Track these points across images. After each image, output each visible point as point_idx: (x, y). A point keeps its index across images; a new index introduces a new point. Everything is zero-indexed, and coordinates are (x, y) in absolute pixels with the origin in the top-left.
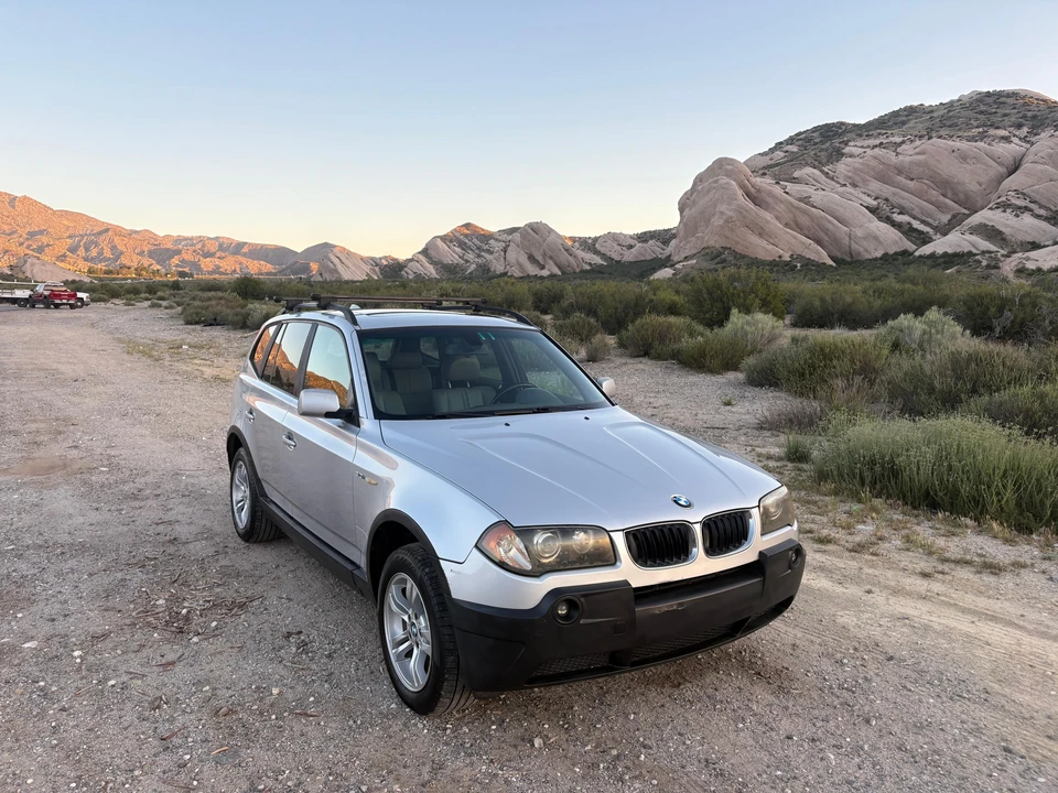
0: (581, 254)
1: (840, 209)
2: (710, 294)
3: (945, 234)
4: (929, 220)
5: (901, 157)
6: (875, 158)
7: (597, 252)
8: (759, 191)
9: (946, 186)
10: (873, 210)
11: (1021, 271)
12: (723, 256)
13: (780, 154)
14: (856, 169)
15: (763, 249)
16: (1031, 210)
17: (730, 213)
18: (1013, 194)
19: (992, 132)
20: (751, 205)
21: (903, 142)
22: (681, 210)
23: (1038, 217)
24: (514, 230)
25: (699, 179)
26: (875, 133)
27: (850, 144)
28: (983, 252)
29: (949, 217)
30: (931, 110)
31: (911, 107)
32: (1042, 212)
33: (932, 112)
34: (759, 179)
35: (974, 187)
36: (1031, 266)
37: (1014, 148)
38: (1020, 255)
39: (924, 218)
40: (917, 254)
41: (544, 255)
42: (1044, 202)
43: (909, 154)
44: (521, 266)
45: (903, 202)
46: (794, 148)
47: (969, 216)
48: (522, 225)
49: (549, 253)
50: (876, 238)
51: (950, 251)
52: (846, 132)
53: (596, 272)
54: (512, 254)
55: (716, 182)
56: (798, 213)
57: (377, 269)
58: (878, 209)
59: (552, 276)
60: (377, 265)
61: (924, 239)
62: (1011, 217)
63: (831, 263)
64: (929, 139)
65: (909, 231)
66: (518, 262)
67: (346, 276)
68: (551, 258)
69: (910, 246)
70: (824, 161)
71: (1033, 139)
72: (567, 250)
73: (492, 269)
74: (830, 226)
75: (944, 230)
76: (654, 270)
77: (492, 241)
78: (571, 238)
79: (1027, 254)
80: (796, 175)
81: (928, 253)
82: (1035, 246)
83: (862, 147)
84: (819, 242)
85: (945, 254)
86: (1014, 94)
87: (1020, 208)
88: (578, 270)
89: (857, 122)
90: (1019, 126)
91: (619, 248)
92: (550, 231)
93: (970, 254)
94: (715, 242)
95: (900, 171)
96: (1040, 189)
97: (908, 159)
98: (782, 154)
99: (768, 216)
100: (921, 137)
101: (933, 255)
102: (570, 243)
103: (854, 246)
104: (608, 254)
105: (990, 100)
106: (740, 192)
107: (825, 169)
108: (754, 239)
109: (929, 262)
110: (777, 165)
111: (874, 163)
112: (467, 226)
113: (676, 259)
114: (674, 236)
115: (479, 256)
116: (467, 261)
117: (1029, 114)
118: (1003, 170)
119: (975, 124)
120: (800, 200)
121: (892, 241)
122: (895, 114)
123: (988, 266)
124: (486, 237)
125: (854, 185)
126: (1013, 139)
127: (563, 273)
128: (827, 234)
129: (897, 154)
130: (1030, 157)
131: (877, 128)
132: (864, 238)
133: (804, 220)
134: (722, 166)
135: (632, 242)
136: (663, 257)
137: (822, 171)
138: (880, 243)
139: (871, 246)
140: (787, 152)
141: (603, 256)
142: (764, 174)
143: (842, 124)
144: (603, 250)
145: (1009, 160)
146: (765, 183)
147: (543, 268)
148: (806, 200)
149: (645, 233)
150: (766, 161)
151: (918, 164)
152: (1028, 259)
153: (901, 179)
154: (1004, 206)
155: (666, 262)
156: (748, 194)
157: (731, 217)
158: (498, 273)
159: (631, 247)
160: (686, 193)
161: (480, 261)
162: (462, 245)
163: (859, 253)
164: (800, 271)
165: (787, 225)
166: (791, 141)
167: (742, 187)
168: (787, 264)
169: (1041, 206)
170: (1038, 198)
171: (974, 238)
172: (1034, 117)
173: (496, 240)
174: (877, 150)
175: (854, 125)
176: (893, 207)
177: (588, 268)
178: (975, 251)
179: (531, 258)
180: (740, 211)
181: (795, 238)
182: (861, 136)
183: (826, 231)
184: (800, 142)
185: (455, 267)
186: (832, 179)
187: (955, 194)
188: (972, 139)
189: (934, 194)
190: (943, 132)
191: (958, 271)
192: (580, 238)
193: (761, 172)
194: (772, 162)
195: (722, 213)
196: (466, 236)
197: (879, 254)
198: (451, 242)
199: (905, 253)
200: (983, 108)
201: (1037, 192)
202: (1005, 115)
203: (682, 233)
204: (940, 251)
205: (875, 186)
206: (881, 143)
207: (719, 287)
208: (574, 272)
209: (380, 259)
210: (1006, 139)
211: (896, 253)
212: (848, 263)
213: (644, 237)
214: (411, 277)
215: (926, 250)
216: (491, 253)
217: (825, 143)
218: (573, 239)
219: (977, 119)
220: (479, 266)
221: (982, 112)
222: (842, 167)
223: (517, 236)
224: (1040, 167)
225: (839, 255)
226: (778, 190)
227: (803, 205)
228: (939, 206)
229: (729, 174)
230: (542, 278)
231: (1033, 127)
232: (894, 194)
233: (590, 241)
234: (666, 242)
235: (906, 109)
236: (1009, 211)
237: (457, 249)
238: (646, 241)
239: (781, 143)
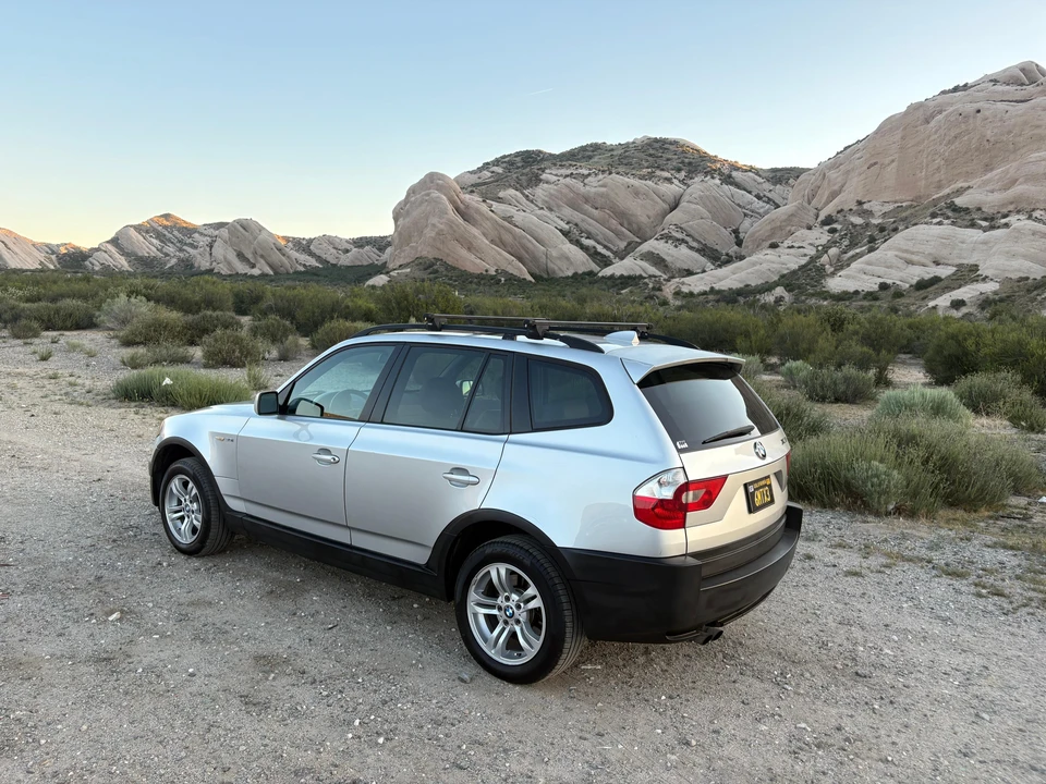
0: (295, 254)
1: (540, 231)
2: (398, 304)
3: (622, 259)
4: (609, 245)
5: (588, 188)
6: (567, 186)
7: (311, 254)
8: (467, 207)
9: (623, 216)
10: (566, 234)
11: (677, 294)
12: (435, 267)
13: (487, 174)
14: (552, 195)
15: (472, 263)
16: (687, 243)
17: (442, 227)
18: (674, 227)
19: (658, 173)
20: (461, 221)
21: (589, 175)
22: (396, 219)
23: (691, 248)
24: (221, 225)
25: (412, 191)
26: (567, 163)
27: (547, 171)
28: (650, 276)
29: (625, 244)
30: (611, 149)
31: (596, 144)
32: (695, 244)
33: (612, 150)
34: (467, 196)
35: (644, 219)
36: (685, 289)
37: (674, 188)
38: (677, 280)
39: (606, 243)
40: (600, 275)
41: (255, 253)
42: (696, 236)
43: (594, 185)
44: (229, 264)
45: (590, 229)
46: (499, 170)
47: (641, 244)
48: (230, 220)
49: (260, 252)
50: (568, 259)
51: (626, 274)
52: (542, 160)
53: (310, 274)
54: (219, 250)
55: (428, 195)
56: (503, 232)
57: (54, 257)
58: (569, 232)
59: (264, 276)
60: (53, 253)
61: (606, 262)
62: (672, 247)
63: (530, 278)
64: (610, 173)
65: (593, 254)
66: (225, 258)
67: (13, 263)
68: (262, 256)
69: (594, 267)
70: (525, 184)
71: (689, 182)
72: (280, 250)
73: (196, 265)
74: (529, 245)
75: (621, 256)
76: (370, 276)
77: (196, 235)
78: (284, 238)
79: (683, 279)
80: (501, 194)
81: (609, 274)
82: (689, 273)
83: (556, 175)
84: (520, 259)
85: (622, 276)
86: (675, 143)
87: (678, 240)
88: (291, 271)
89: (553, 152)
90: (679, 170)
91: (335, 251)
92: (261, 229)
93: (641, 277)
94: (428, 253)
95: (587, 200)
96: (693, 225)
97: (593, 190)
98: (489, 174)
99: (475, 231)
100: (603, 172)
101: (612, 277)
102: (283, 243)
103: (551, 265)
104: (324, 256)
105: (657, 145)
106: (450, 207)
107: (526, 192)
108: (464, 252)
109: (609, 283)
110: (485, 184)
111: (565, 191)
112: (167, 216)
113: (391, 266)
114: (389, 244)
115: (181, 250)
116: (167, 255)
117: (687, 160)
118: (666, 207)
119: (646, 165)
120: (504, 219)
121: (579, 261)
122: (583, 149)
123: (654, 288)
124: (190, 231)
125: (551, 210)
126: (674, 180)
127: (276, 273)
128: (527, 252)
129: (585, 185)
130: (686, 198)
131: (569, 160)
132: (559, 258)
133: (508, 238)
134: (433, 181)
135: (349, 246)
136: (379, 263)
137: (523, 194)
138: (571, 263)
139: (563, 265)
140: (493, 172)
141: (319, 258)
142: (472, 192)
143: (540, 152)
144: (317, 252)
145: (671, 199)
146: (473, 200)
147: (253, 266)
148: (509, 219)
149: (361, 238)
150: (474, 179)
151: (601, 195)
152: (683, 283)
153: (587, 207)
154: (667, 237)
155: (381, 269)
156: (457, 209)
157: (442, 230)
158: (203, 269)
159: (347, 251)
160: (400, 203)
161: (182, 255)
162: (159, 236)
163: (554, 272)
164: (504, 284)
165: (492, 241)
166: (497, 162)
167: (453, 202)
168: (492, 277)
169: (694, 239)
170: (692, 232)
171: (645, 264)
172: (690, 164)
173: (201, 234)
174: (568, 179)
175: (551, 155)
176: (582, 232)
177: (302, 269)
178: (644, 275)
179: (241, 256)
180: (450, 224)
181: (499, 254)
182: (555, 165)
183: (527, 250)
184: (504, 165)
185: (152, 260)
186: (532, 202)
187: (630, 224)
188: (642, 178)
189: (614, 223)
190: (621, 169)
191: (631, 292)
192: (294, 239)
193: (470, 189)
194: (480, 181)
195: (434, 225)
196: (165, 227)
197: (570, 274)
198: (147, 232)
199: (591, 273)
200: (652, 152)
201: (691, 227)
202: (668, 160)
203: (397, 241)
204: (618, 274)
205: (568, 212)
206: (572, 174)
207: (406, 297)
208: (288, 273)
209: (58, 246)
210: (669, 180)
211: (584, 273)
212: (545, 279)
213: (360, 243)
214: (97, 268)
215: (607, 271)
216: (196, 247)
217: (525, 168)
218: (287, 239)
219: (647, 161)
220: (181, 260)
221: (651, 155)
222: (540, 192)
223: (224, 232)
224: (693, 206)
225: (537, 272)
226: (484, 208)
227: (506, 224)
228: (618, 234)
229: (440, 188)
230: (252, 277)
231: (689, 172)
232: (583, 220)
233: (304, 242)
234: (382, 249)
235: (591, 145)
236: (670, 242)
237: (155, 241)
238: (361, 246)
239: (488, 164)
